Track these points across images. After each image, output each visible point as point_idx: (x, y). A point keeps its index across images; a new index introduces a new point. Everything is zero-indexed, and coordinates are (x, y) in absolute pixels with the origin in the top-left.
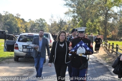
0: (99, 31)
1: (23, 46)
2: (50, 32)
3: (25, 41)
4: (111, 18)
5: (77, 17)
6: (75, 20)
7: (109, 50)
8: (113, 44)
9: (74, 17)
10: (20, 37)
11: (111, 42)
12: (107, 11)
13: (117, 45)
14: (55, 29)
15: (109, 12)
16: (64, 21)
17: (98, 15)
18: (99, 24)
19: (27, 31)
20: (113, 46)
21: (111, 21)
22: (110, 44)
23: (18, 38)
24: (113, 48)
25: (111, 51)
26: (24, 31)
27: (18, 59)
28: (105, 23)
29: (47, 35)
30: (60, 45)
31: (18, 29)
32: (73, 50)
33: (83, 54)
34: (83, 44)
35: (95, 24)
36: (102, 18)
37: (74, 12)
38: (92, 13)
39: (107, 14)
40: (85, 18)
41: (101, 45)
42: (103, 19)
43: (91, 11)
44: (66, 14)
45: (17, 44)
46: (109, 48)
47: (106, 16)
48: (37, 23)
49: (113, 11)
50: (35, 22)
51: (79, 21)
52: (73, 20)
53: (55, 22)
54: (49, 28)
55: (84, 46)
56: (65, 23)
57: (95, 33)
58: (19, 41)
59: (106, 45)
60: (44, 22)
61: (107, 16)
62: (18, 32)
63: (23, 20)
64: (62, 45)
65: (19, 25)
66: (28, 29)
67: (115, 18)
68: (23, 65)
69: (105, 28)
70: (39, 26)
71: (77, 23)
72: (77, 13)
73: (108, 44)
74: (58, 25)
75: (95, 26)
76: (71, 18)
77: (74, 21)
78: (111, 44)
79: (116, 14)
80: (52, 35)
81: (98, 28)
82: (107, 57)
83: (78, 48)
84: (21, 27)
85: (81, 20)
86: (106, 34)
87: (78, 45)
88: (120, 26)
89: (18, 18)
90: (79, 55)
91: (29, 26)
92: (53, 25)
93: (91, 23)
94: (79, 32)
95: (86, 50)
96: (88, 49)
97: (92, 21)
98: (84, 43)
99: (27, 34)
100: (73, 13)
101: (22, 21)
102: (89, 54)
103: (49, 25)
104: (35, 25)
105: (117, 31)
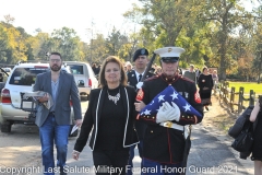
0: (206, 58)
1: (22, 94)
2: (89, 61)
3: (26, 82)
4: (236, 25)
5: (153, 24)
6: (149, 31)
7: (231, 105)
8: (242, 89)
9: (146, 23)
10: (16, 74)
11: (237, 85)
12: (228, 9)
13: (252, 92)
14: (100, 55)
15: (231, 12)
16: (122, 34)
17: (205, 20)
18: (206, 41)
19: (30, 59)
20: (241, 94)
21: (235, 33)
22: (233, 89)
23: (10, 74)
24: (242, 98)
25: (236, 108)
26: (25, 59)
27: (10, 127)
28: (221, 37)
29: (80, 69)
30: (111, 97)
31: (9, 53)
32: (147, 112)
33: (174, 122)
34: (175, 96)
35: (197, 40)
36: (214, 27)
37: (145, 12)
38: (189, 13)
39: (226, 16)
40: (172, 26)
41: (213, 92)
42: (217, 29)
43: (187, 8)
44: (126, 15)
45: (7, 91)
46: (232, 99)
47: (225, 22)
48: (56, 38)
49: (242, 9)
50: (50, 36)
51: (158, 33)
52: (143, 31)
53: (100, 37)
54: (84, 50)
55: (175, 101)
56: (124, 38)
57: (198, 62)
58: (12, 82)
59: (225, 91)
60: (72, 36)
61: (227, 20)
62: (10, 61)
63: (21, 30)
64: (115, 99)
65: (12, 44)
66: (35, 54)
67: (247, 27)
68: (21, 141)
69: (222, 51)
70: (61, 46)
71: (153, 40)
72: (154, 14)
73: (229, 89)
74: (107, 44)
75: (196, 45)
76: (139, 27)
77: (146, 33)
78: (237, 90)
79: (249, 16)
80: (94, 69)
81: (204, 52)
82: (228, 123)
83: (159, 104)
84: (17, 48)
85: (163, 32)
86: (224, 64)
87: (161, 98)
88: (259, 47)
89: (9, 26)
90: (165, 125)
91: (36, 46)
92: (95, 44)
93: (187, 39)
94: (164, 59)
95: (182, 110)
96: (188, 107)
97: (191, 34)
98: (178, 91)
99: (31, 65)
100: (145, 14)
101: (18, 33)
102: (192, 122)
103: (84, 44)
104: (50, 44)
105: (252, 57)
